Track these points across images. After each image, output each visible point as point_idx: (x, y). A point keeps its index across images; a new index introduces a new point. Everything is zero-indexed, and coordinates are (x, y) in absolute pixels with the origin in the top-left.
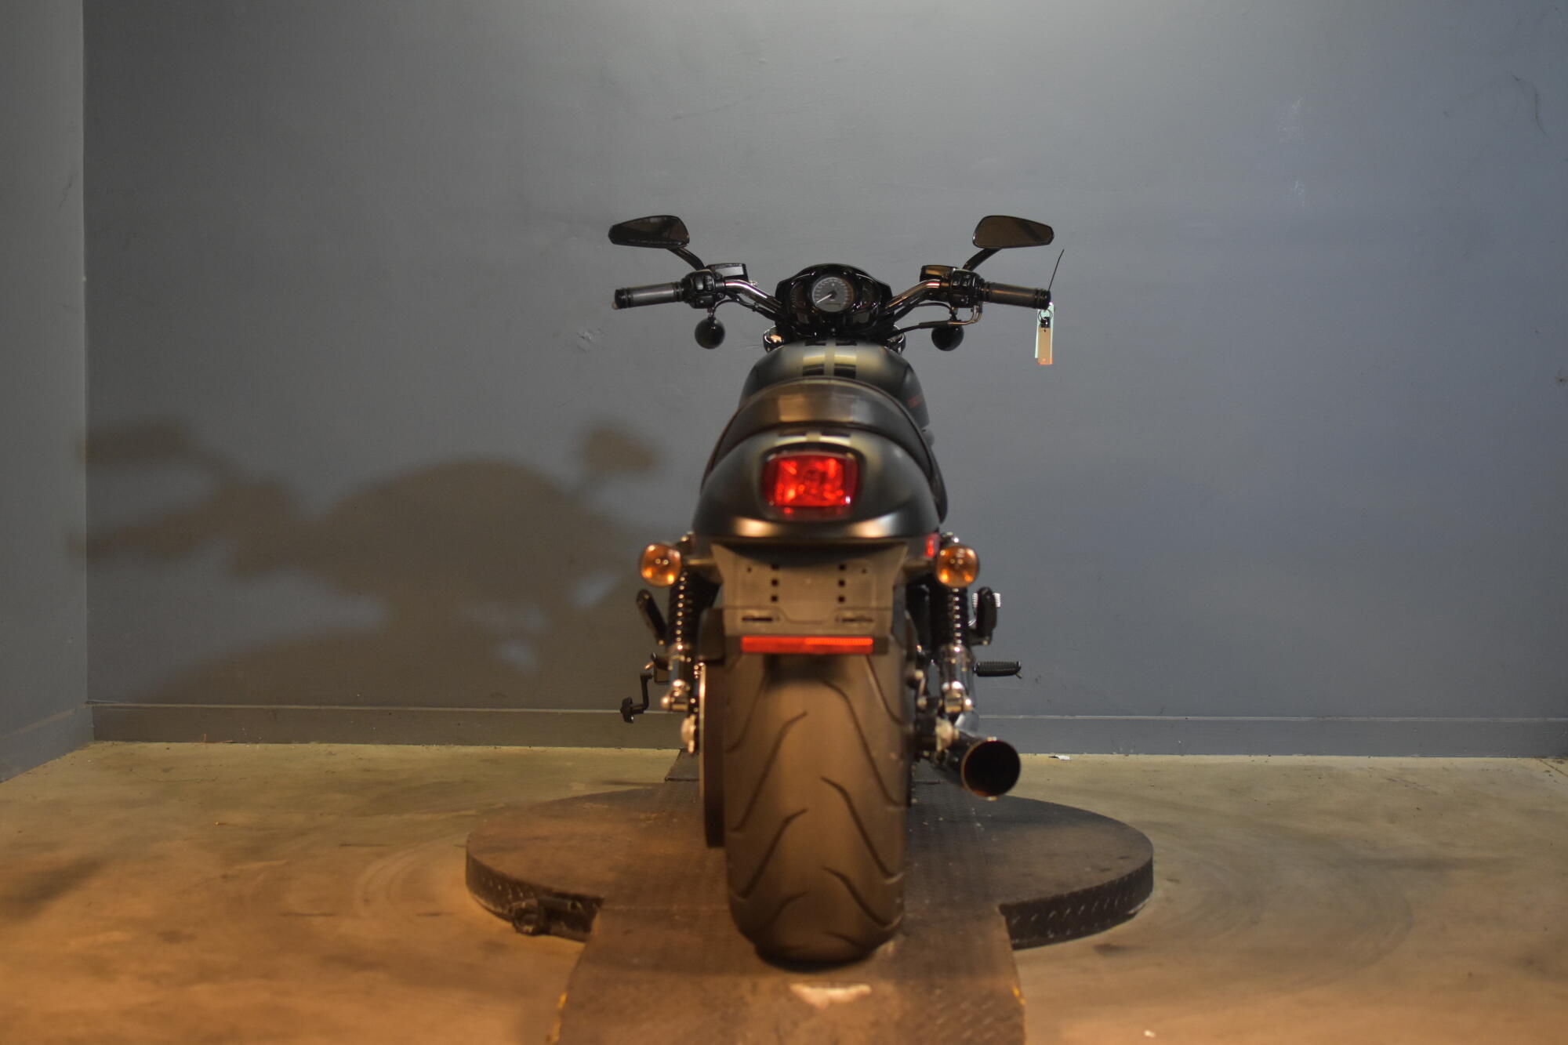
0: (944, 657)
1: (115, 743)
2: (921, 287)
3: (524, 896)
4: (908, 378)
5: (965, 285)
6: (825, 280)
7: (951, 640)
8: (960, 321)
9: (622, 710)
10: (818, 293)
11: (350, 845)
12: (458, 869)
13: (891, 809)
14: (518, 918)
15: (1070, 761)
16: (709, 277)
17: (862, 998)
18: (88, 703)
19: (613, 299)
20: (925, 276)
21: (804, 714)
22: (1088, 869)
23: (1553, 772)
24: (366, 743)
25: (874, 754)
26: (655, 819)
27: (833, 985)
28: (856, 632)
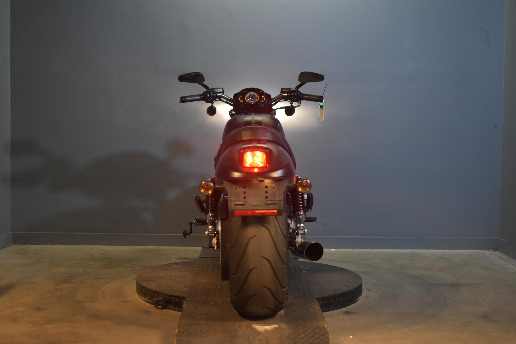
0: (297, 216)
1: (20, 245)
2: (281, 95)
3: (158, 296)
4: (279, 125)
5: (295, 94)
6: (250, 93)
7: (300, 210)
8: (294, 106)
9: (183, 234)
10: (247, 97)
11: (97, 279)
12: (134, 287)
13: (284, 266)
14: (156, 304)
15: (335, 251)
16: (211, 92)
17: (275, 329)
18: (11, 232)
19: (179, 100)
20: (282, 91)
21: (255, 236)
22: (342, 286)
23: (493, 255)
24: (103, 245)
25: (278, 248)
26: (198, 270)
27: (266, 325)
28: (272, 208)
